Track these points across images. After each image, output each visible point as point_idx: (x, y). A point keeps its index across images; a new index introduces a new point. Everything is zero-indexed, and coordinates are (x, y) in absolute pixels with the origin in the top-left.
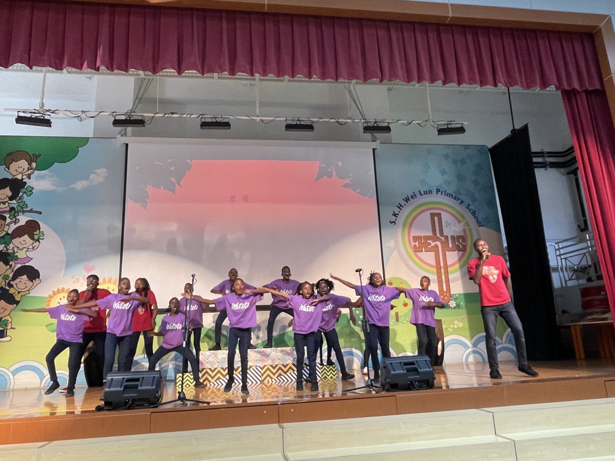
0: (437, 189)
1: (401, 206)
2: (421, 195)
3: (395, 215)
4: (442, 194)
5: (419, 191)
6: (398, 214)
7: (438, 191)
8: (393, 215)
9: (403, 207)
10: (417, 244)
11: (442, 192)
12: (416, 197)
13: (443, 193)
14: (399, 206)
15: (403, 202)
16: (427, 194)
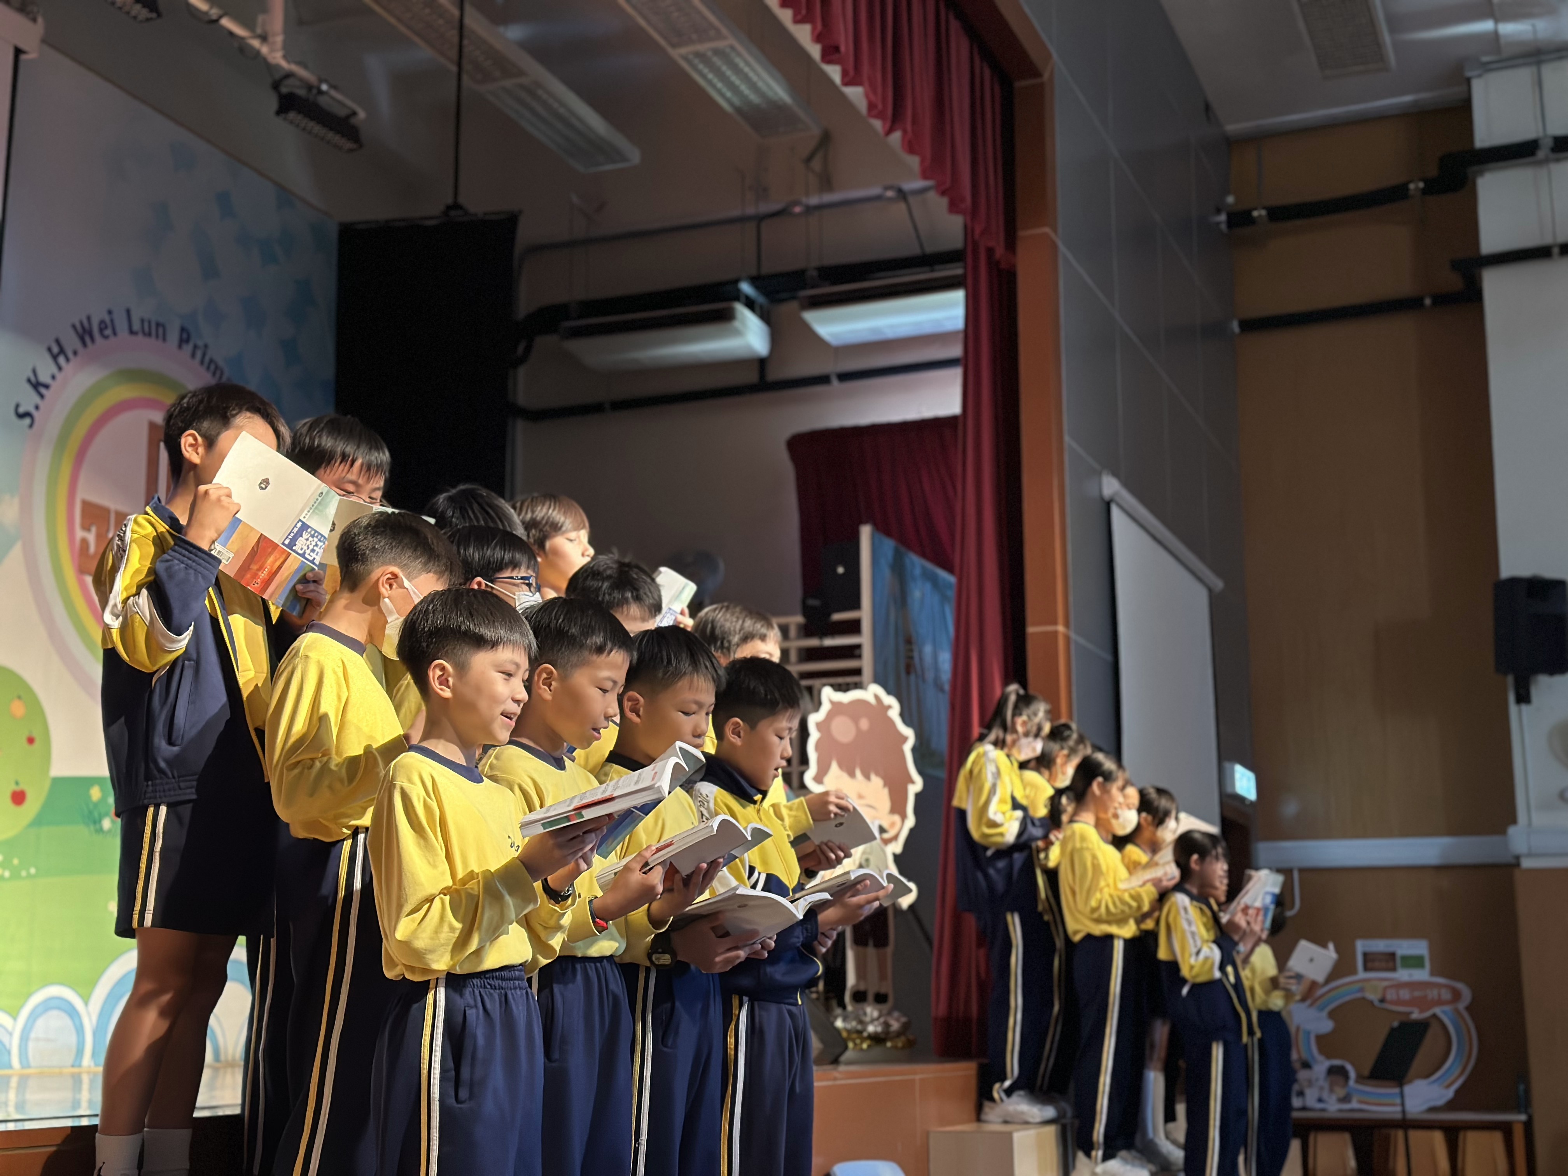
0: (183, 330)
1: (62, 351)
2: (132, 332)
3: (37, 386)
4: (193, 355)
5: (128, 312)
6: (47, 387)
7: (185, 337)
8: (29, 381)
9: (68, 360)
10: (91, 537)
11: (195, 347)
12: (115, 333)
13: (199, 354)
14: (56, 350)
15: (71, 341)
16: (150, 334)
